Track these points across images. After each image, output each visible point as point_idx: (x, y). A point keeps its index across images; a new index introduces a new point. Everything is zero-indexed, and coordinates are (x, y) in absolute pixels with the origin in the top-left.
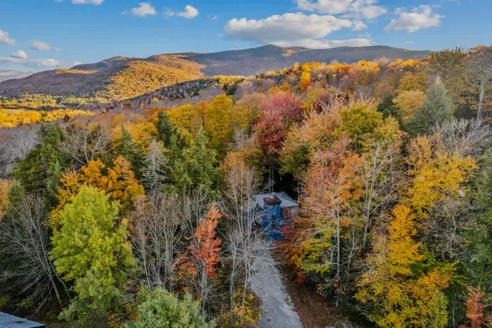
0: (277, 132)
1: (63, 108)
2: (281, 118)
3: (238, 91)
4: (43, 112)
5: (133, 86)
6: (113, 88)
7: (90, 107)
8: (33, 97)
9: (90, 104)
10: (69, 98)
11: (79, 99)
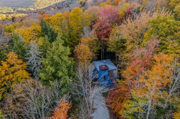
0: (106, 28)
1: (16, 13)
2: (108, 21)
3: (86, 4)
4: (7, 15)
5: (44, 3)
6: (36, 4)
7: (27, 12)
8: (3, 8)
9: (27, 11)
10: (19, 9)
11: (23, 9)
